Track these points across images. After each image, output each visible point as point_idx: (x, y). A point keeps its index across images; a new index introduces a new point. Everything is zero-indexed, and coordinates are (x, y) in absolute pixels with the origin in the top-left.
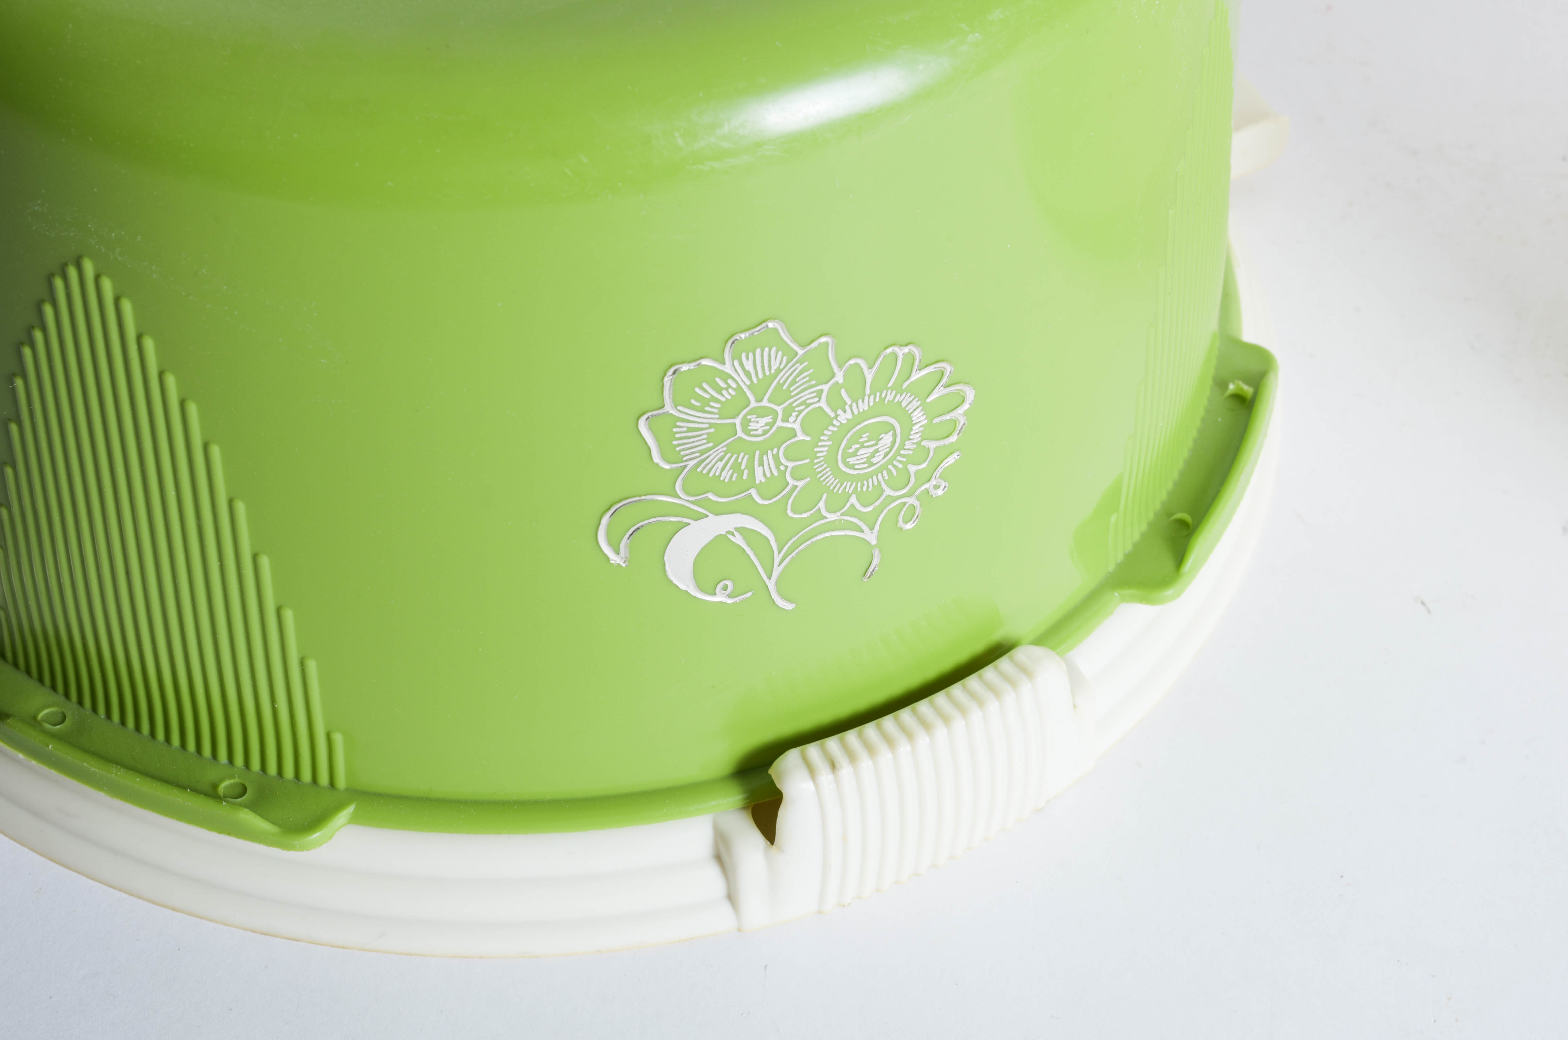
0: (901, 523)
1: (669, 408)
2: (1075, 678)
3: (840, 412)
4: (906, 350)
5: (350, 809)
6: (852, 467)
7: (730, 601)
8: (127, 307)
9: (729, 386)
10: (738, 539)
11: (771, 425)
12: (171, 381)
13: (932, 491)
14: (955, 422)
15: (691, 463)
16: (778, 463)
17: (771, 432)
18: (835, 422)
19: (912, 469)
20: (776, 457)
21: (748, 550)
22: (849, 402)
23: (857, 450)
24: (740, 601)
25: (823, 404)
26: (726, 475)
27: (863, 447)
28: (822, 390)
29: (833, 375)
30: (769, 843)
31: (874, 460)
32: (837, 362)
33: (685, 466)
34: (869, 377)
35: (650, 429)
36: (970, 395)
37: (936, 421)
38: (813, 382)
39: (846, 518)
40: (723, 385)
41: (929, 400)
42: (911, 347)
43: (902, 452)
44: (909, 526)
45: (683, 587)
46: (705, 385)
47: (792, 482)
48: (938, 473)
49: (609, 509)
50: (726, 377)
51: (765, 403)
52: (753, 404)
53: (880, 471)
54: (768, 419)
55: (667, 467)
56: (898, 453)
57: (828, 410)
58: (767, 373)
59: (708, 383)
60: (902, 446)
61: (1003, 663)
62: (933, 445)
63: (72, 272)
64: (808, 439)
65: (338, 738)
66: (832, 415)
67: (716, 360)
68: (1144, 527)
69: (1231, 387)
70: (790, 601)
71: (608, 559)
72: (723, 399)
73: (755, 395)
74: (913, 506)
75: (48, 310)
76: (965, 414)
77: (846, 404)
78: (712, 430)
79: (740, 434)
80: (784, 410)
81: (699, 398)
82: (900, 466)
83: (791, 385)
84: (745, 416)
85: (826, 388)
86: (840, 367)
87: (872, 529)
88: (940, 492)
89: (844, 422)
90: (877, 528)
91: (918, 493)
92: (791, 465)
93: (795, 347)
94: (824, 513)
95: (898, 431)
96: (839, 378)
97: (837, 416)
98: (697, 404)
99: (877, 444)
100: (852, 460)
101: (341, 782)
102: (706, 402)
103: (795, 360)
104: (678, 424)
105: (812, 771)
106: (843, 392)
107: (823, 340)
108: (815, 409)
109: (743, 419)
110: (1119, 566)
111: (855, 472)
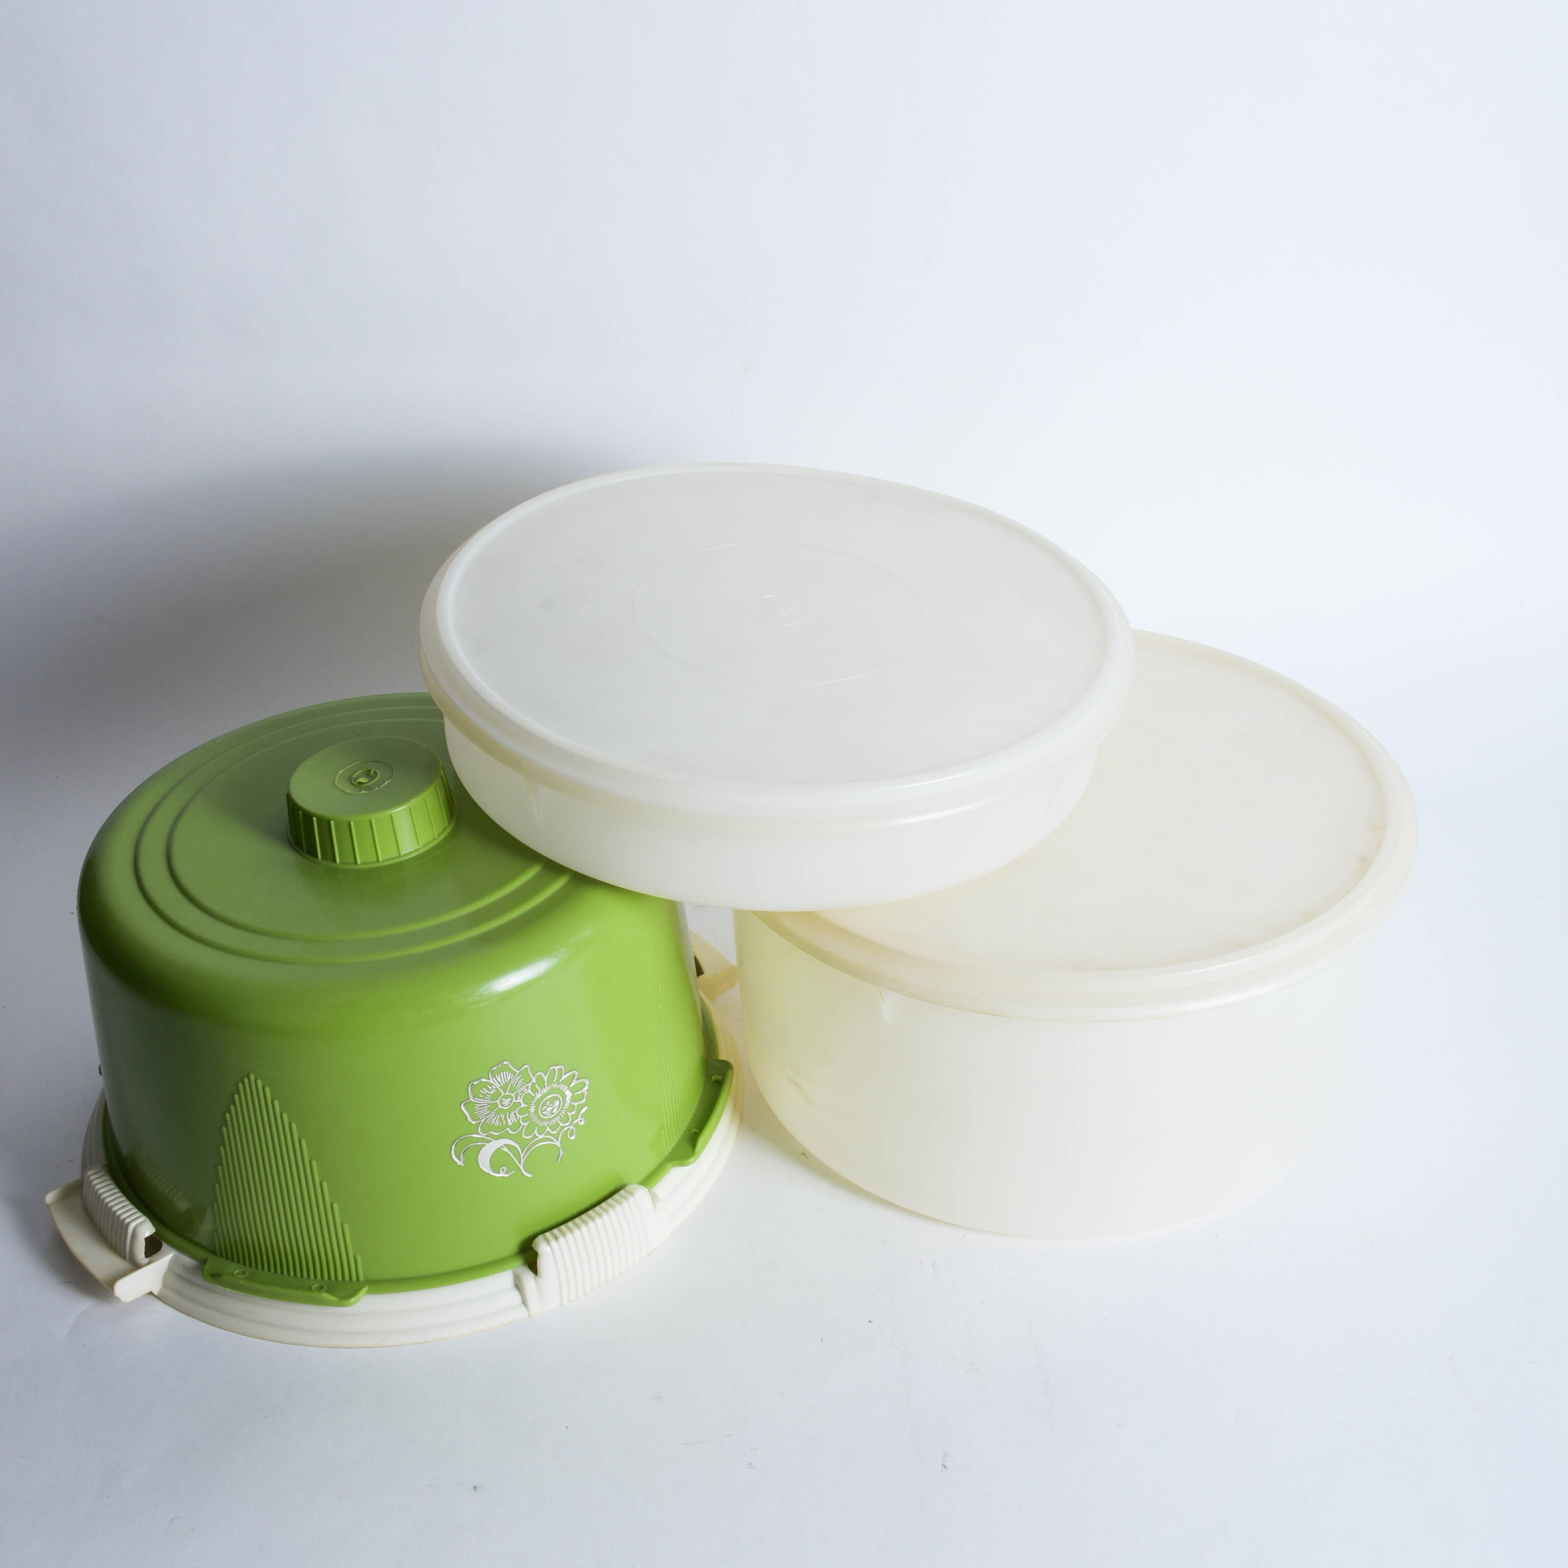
0: (569, 1137)
1: (471, 1099)
2: (654, 1197)
3: (537, 1094)
4: (558, 1067)
5: (365, 1289)
6: (545, 1115)
7: (506, 1175)
8: (267, 1090)
9: (493, 1088)
10: (505, 1149)
11: (511, 1101)
12: (285, 1116)
13: (579, 1122)
14: (583, 1094)
15: (483, 1120)
16: (516, 1117)
17: (512, 1104)
18: (535, 1098)
19: (569, 1114)
20: (515, 1114)
21: (510, 1154)
22: (539, 1089)
23: (546, 1108)
24: (511, 1175)
25: (529, 1091)
26: (497, 1124)
27: (548, 1107)
28: (528, 1086)
29: (532, 1080)
30: (535, 1275)
31: (553, 1112)
32: (532, 1074)
33: (481, 1122)
34: (546, 1079)
35: (465, 1108)
36: (587, 1083)
37: (575, 1094)
38: (524, 1083)
39: (546, 1136)
40: (490, 1088)
41: (571, 1086)
42: (560, 1066)
43: (564, 1108)
44: (573, 1138)
45: (487, 1171)
46: (484, 1089)
47: (523, 1124)
48: (580, 1115)
49: (454, 1142)
50: (491, 1085)
51: (507, 1093)
52: (503, 1094)
53: (556, 1116)
54: (510, 1099)
55: (474, 1123)
56: (562, 1108)
57: (532, 1093)
58: (506, 1081)
59: (485, 1088)
60: (563, 1106)
61: (622, 1192)
62: (576, 1104)
63: (246, 1080)
64: (526, 1106)
65: (359, 1258)
66: (534, 1095)
67: (486, 1078)
68: (679, 1137)
69: (713, 1078)
70: (530, 1174)
71: (456, 1163)
72: (491, 1093)
73: (503, 1090)
74: (572, 1129)
75: (236, 1097)
76: (587, 1090)
77: (538, 1090)
78: (488, 1106)
79: (500, 1107)
80: (515, 1095)
81: (482, 1094)
82: (564, 1113)
83: (515, 1086)
84: (501, 1099)
85: (529, 1085)
86: (534, 1076)
87: (557, 1140)
88: (583, 1123)
89: (539, 1098)
90: (559, 1139)
91: (573, 1124)
92: (521, 1117)
93: (515, 1070)
94: (537, 1135)
95: (561, 1099)
96: (534, 1081)
97: (536, 1096)
98: (482, 1096)
99: (553, 1105)
100: (544, 1113)
101: (361, 1278)
102: (485, 1095)
103: (516, 1075)
104: (476, 1105)
105: (548, 1241)
106: (536, 1086)
107: (525, 1066)
108: (527, 1094)
109: (500, 1100)
110: (670, 1154)
111: (546, 1118)
